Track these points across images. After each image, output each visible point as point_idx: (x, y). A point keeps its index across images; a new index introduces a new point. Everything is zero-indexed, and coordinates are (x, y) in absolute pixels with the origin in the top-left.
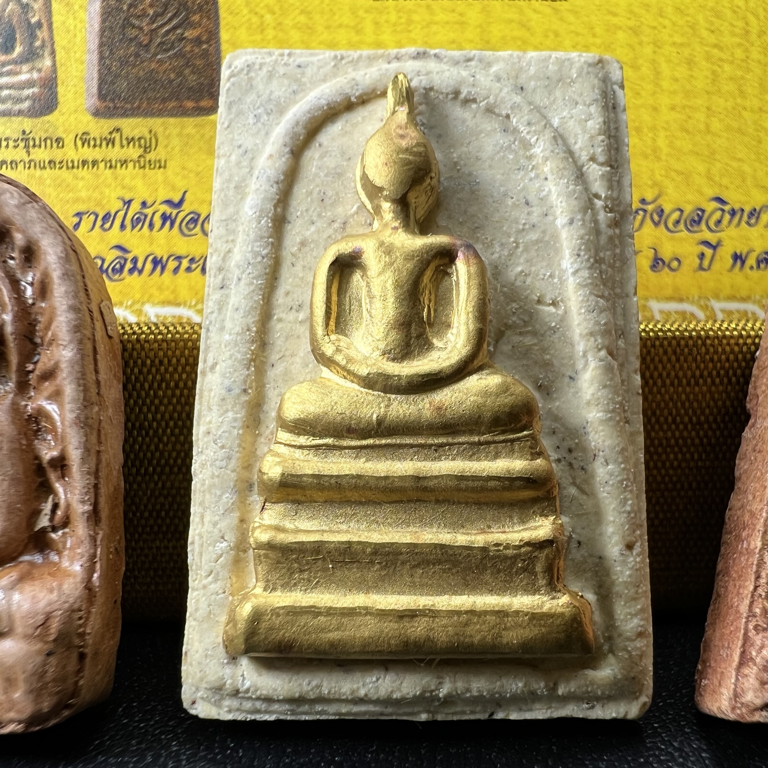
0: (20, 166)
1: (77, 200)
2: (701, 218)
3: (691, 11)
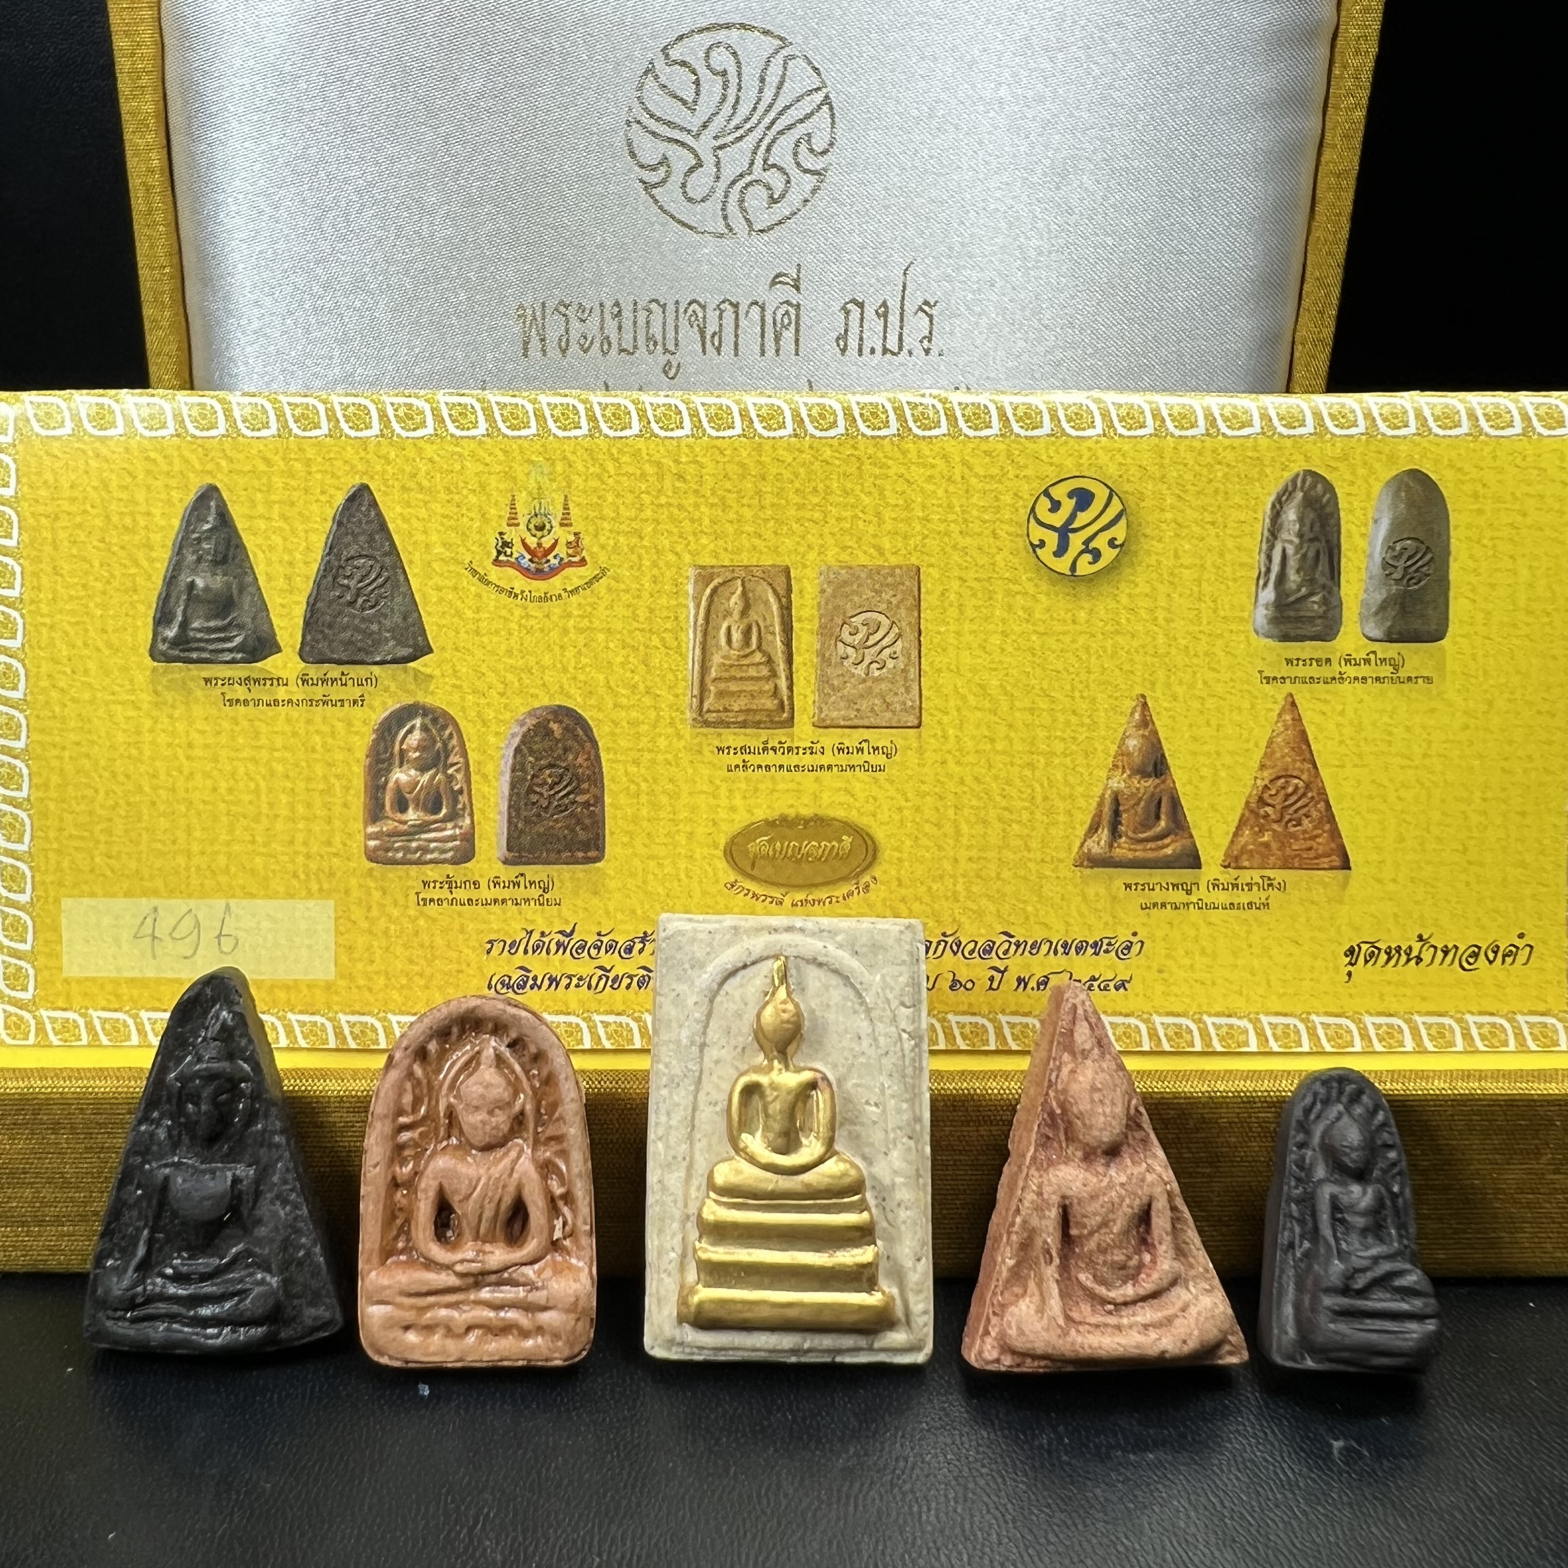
0: (445, 903)
1: (489, 931)
2: (991, 949)
3: (988, 779)
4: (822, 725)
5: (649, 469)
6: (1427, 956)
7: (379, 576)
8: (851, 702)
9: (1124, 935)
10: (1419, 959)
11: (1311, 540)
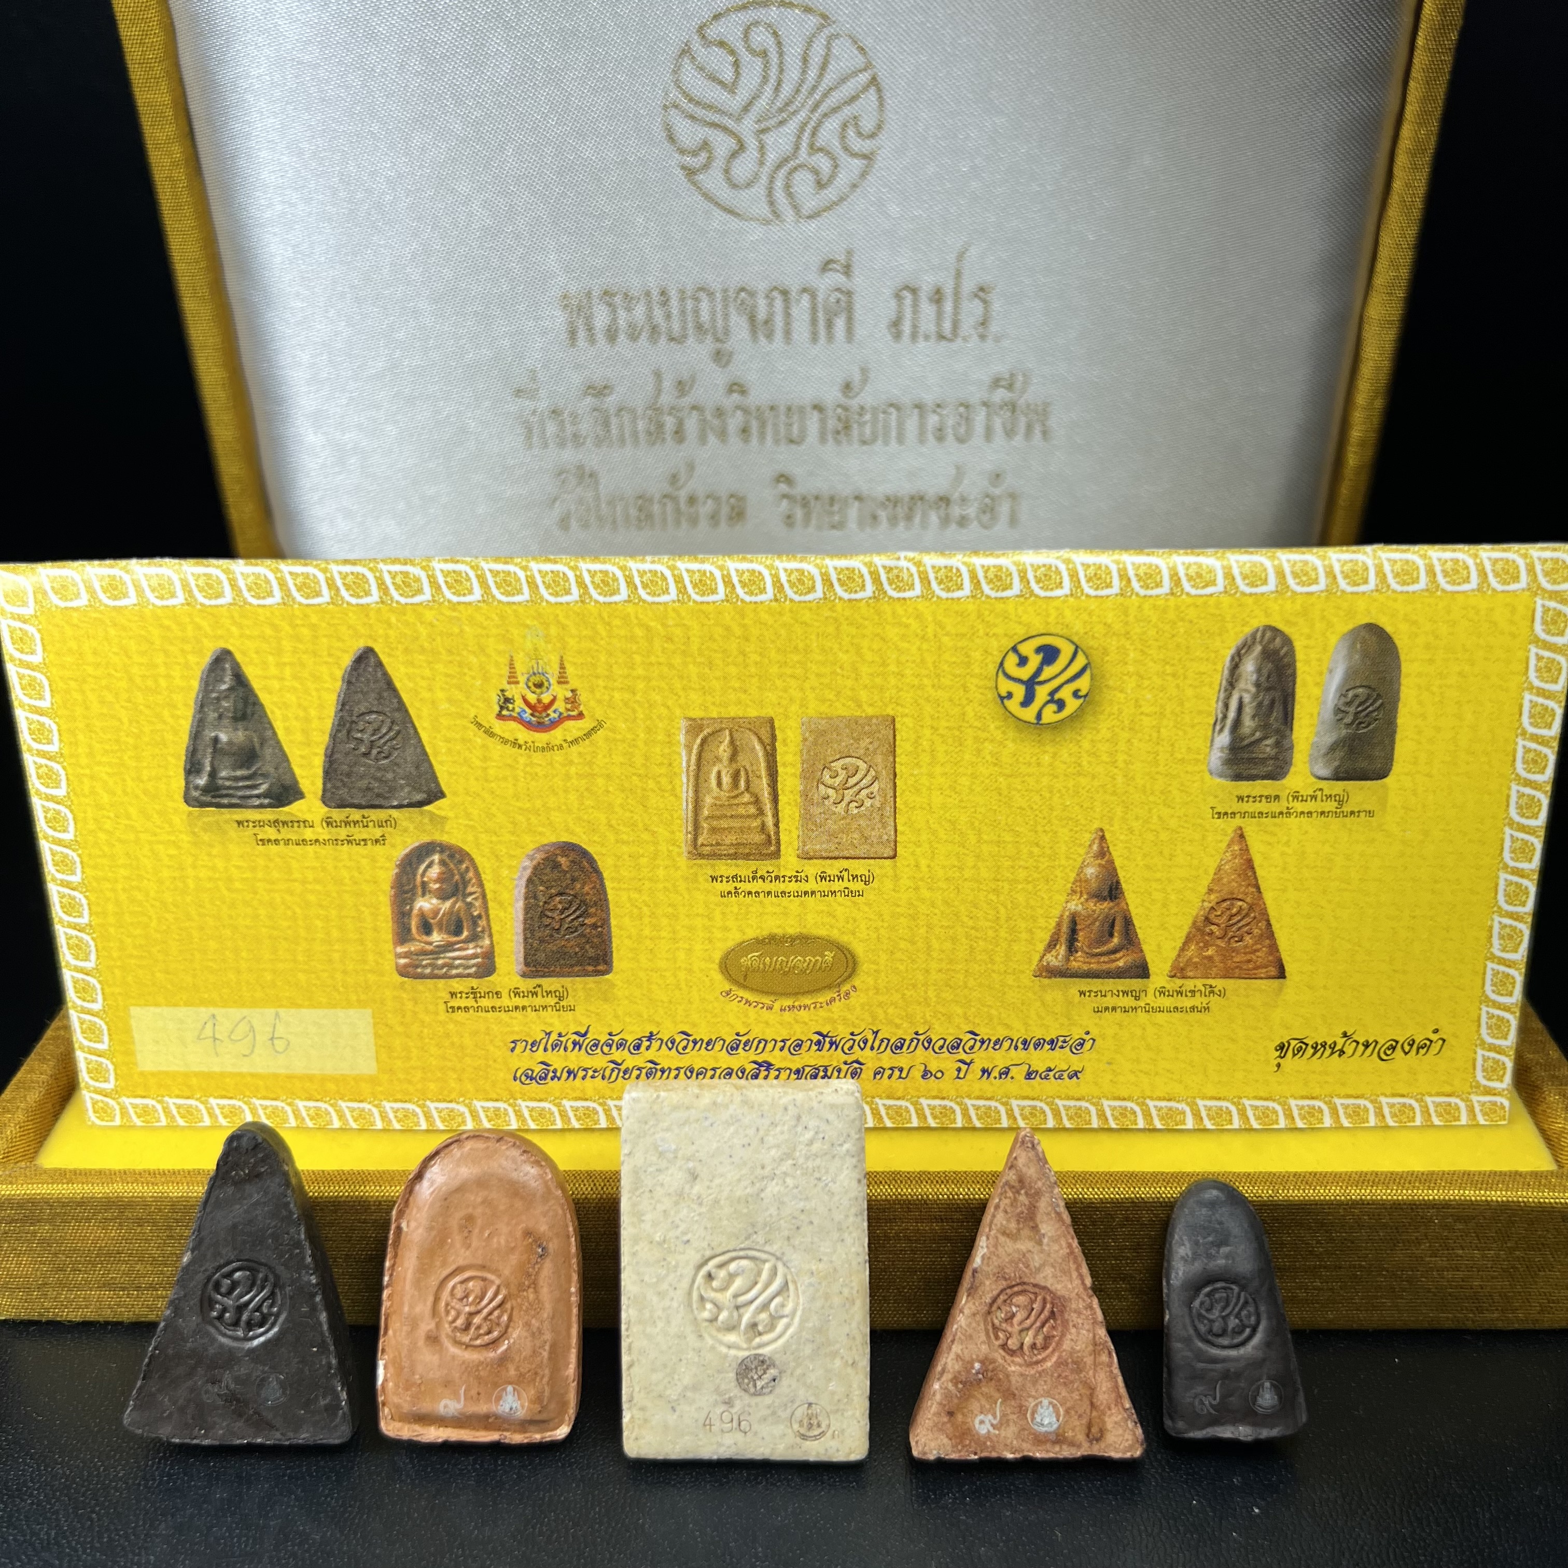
0: (471, 1011)
1: (512, 1033)
2: (959, 1045)
3: (956, 903)
4: (807, 857)
5: (639, 632)
6: (1349, 1049)
7: (390, 729)
8: (832, 835)
9: (1077, 1034)
10: (1342, 1052)
11: (1268, 689)
